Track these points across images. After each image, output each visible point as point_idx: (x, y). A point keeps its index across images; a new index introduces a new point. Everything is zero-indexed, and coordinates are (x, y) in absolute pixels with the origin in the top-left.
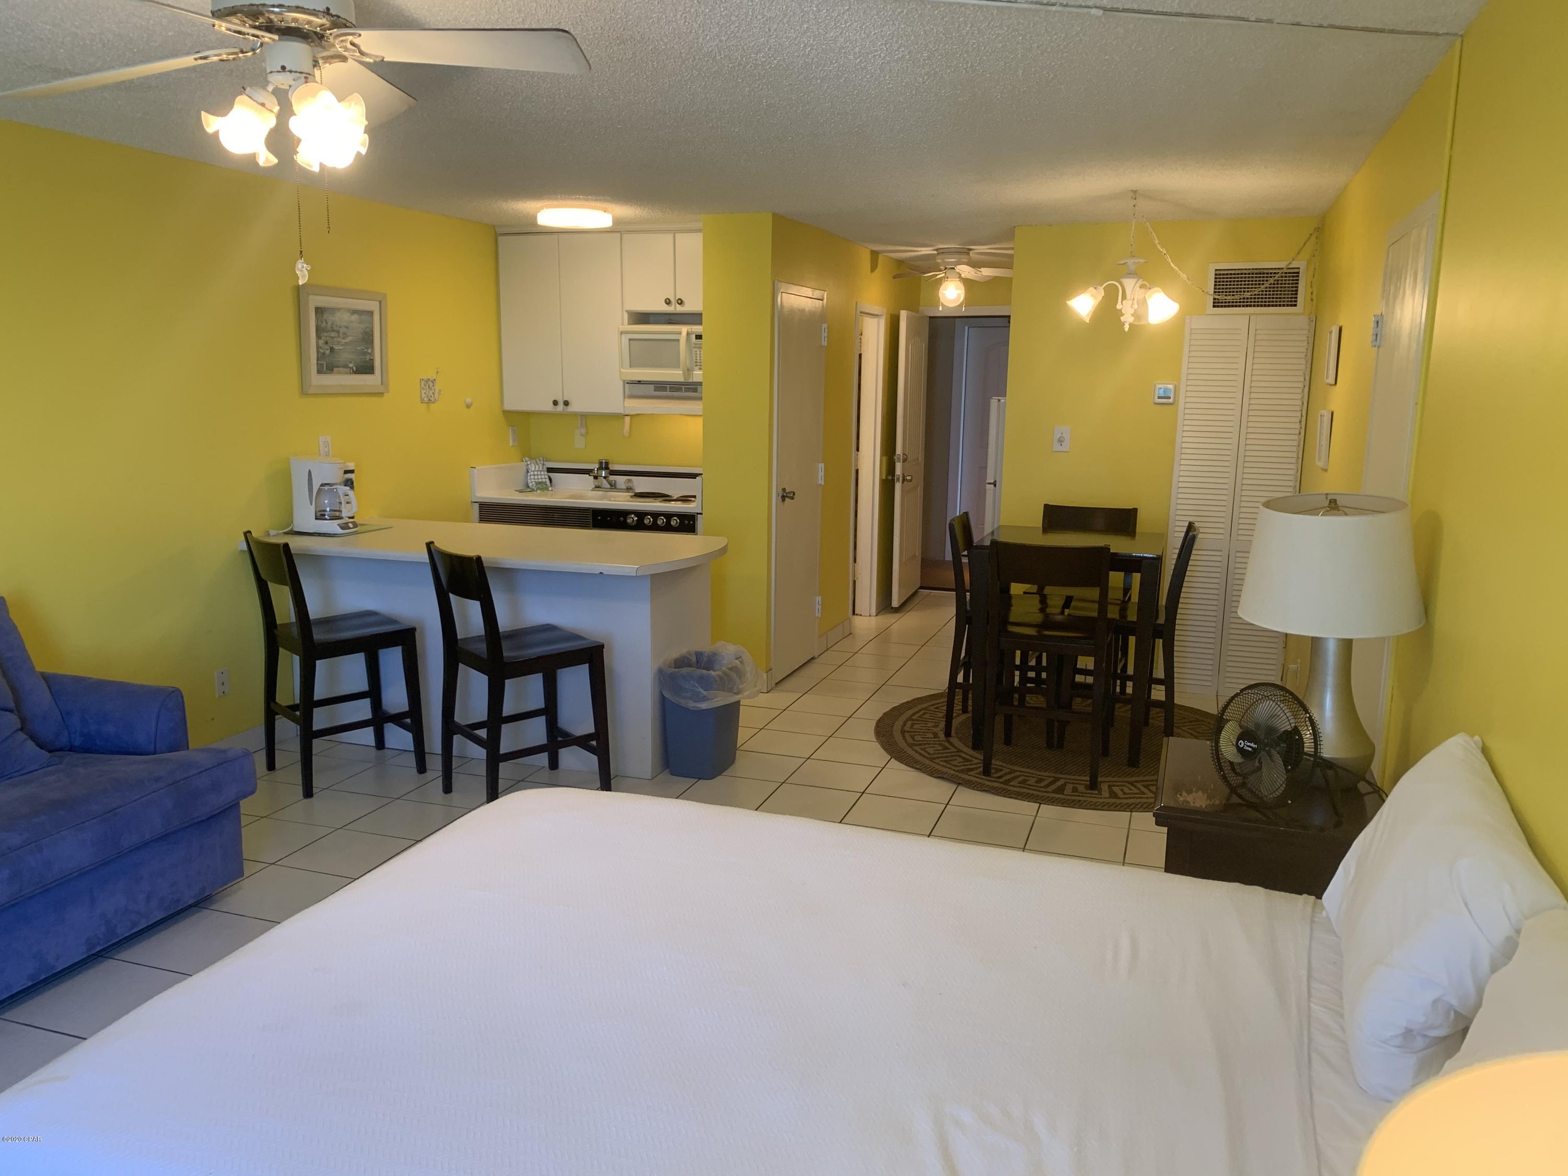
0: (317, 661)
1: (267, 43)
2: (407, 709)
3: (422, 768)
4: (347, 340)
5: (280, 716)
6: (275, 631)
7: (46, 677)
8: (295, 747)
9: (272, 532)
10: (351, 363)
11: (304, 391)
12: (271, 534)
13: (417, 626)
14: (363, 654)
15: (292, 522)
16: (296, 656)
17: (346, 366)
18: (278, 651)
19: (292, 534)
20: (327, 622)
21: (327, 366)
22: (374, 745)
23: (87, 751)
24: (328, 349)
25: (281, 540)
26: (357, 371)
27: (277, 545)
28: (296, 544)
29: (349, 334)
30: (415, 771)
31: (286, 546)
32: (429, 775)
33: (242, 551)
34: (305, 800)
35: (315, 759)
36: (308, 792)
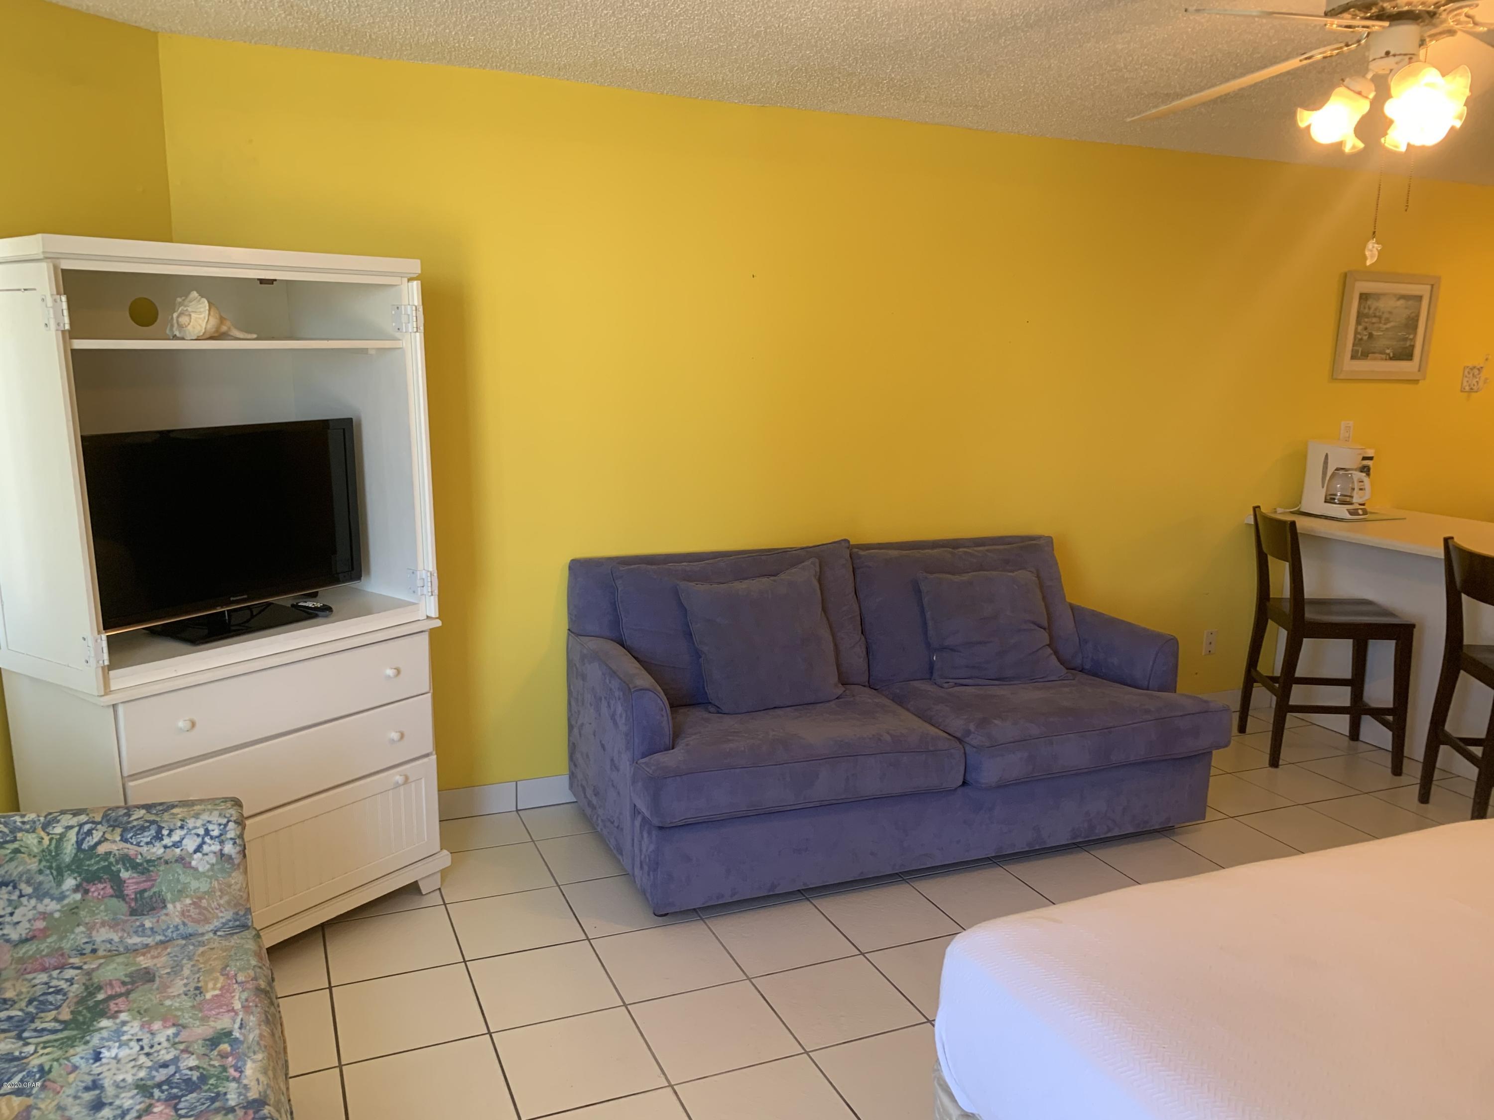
0: (1305, 640)
1: (1376, 32)
2: (1391, 706)
3: (1397, 770)
4: (1388, 326)
5: (1259, 684)
6: (1268, 604)
7: (1073, 608)
8: (1269, 717)
9: (1279, 510)
10: (1388, 349)
11: (1333, 377)
12: (1278, 512)
13: (1416, 624)
14: (1351, 641)
15: (1300, 503)
16: (1284, 630)
17: (1381, 353)
18: (1267, 621)
19: (1299, 514)
20: (1321, 603)
21: (1362, 352)
22: (1348, 735)
23: (1095, 675)
24: (1366, 335)
25: (1289, 518)
26: (1393, 357)
27: (1284, 522)
28: (1302, 523)
29: (1391, 319)
30: (1389, 771)
31: (1293, 524)
32: (1404, 780)
33: (1250, 525)
34: (1270, 768)
35: (1286, 733)
36: (1274, 762)
